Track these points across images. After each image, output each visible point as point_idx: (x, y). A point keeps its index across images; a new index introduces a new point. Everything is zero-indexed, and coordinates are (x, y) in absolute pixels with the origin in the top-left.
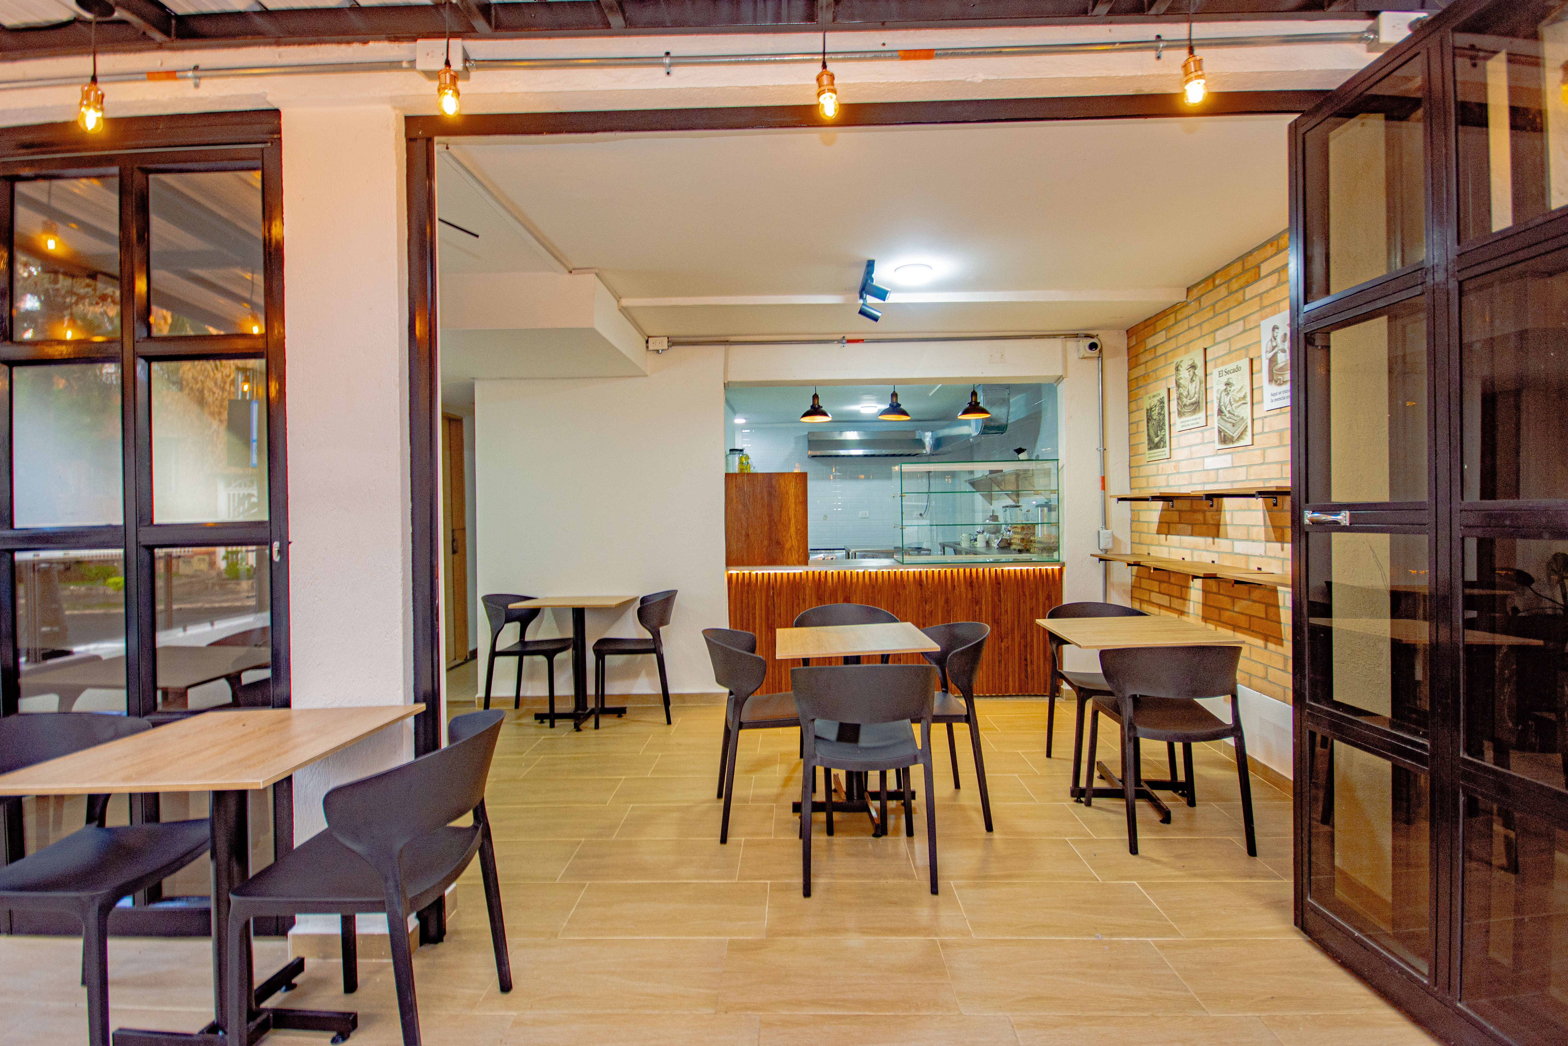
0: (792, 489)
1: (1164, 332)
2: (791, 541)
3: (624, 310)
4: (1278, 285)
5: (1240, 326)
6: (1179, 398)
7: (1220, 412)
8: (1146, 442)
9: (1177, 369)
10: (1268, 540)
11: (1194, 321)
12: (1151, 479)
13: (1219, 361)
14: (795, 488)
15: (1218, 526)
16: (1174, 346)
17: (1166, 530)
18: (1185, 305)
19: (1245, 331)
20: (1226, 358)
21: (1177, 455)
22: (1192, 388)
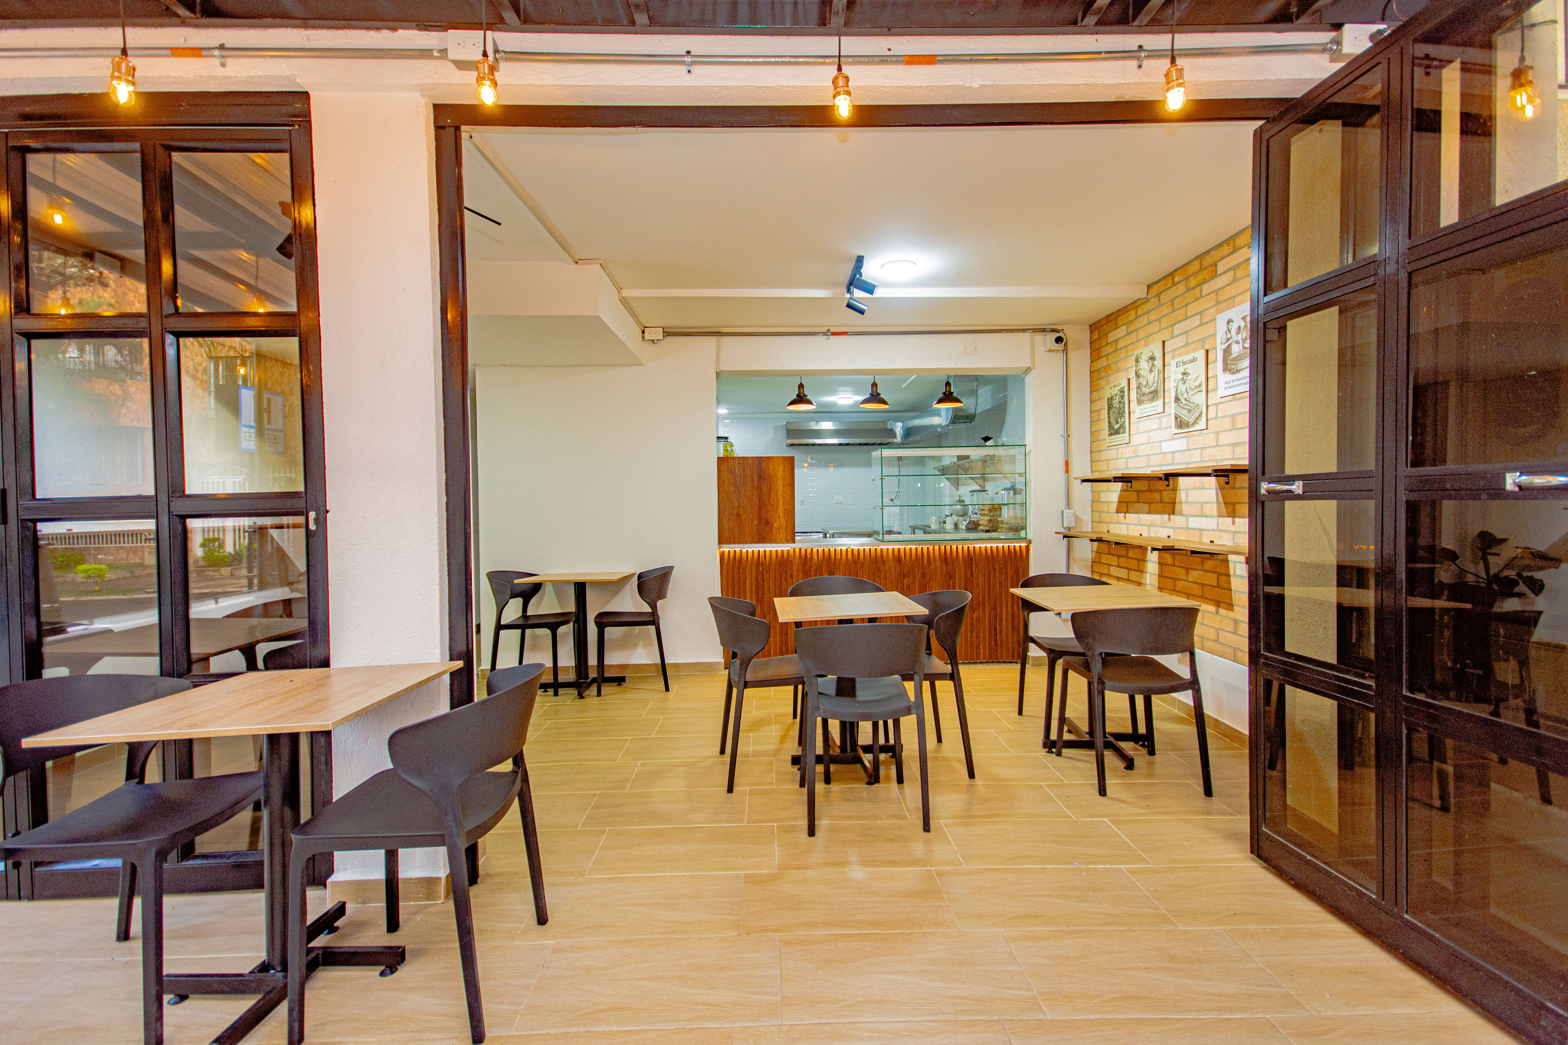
0: (780, 472)
1: (1125, 327)
2: (779, 521)
3: (624, 301)
4: (1233, 282)
5: (1196, 321)
6: (1138, 388)
7: (1177, 399)
8: (1107, 429)
9: (1137, 361)
10: (1220, 516)
11: (1153, 316)
12: (1111, 462)
13: (1177, 353)
14: (784, 470)
15: (1173, 503)
16: (1135, 340)
17: (1125, 509)
18: (1145, 301)
19: (1201, 324)
20: (1183, 350)
21: (1136, 440)
22: (1151, 378)
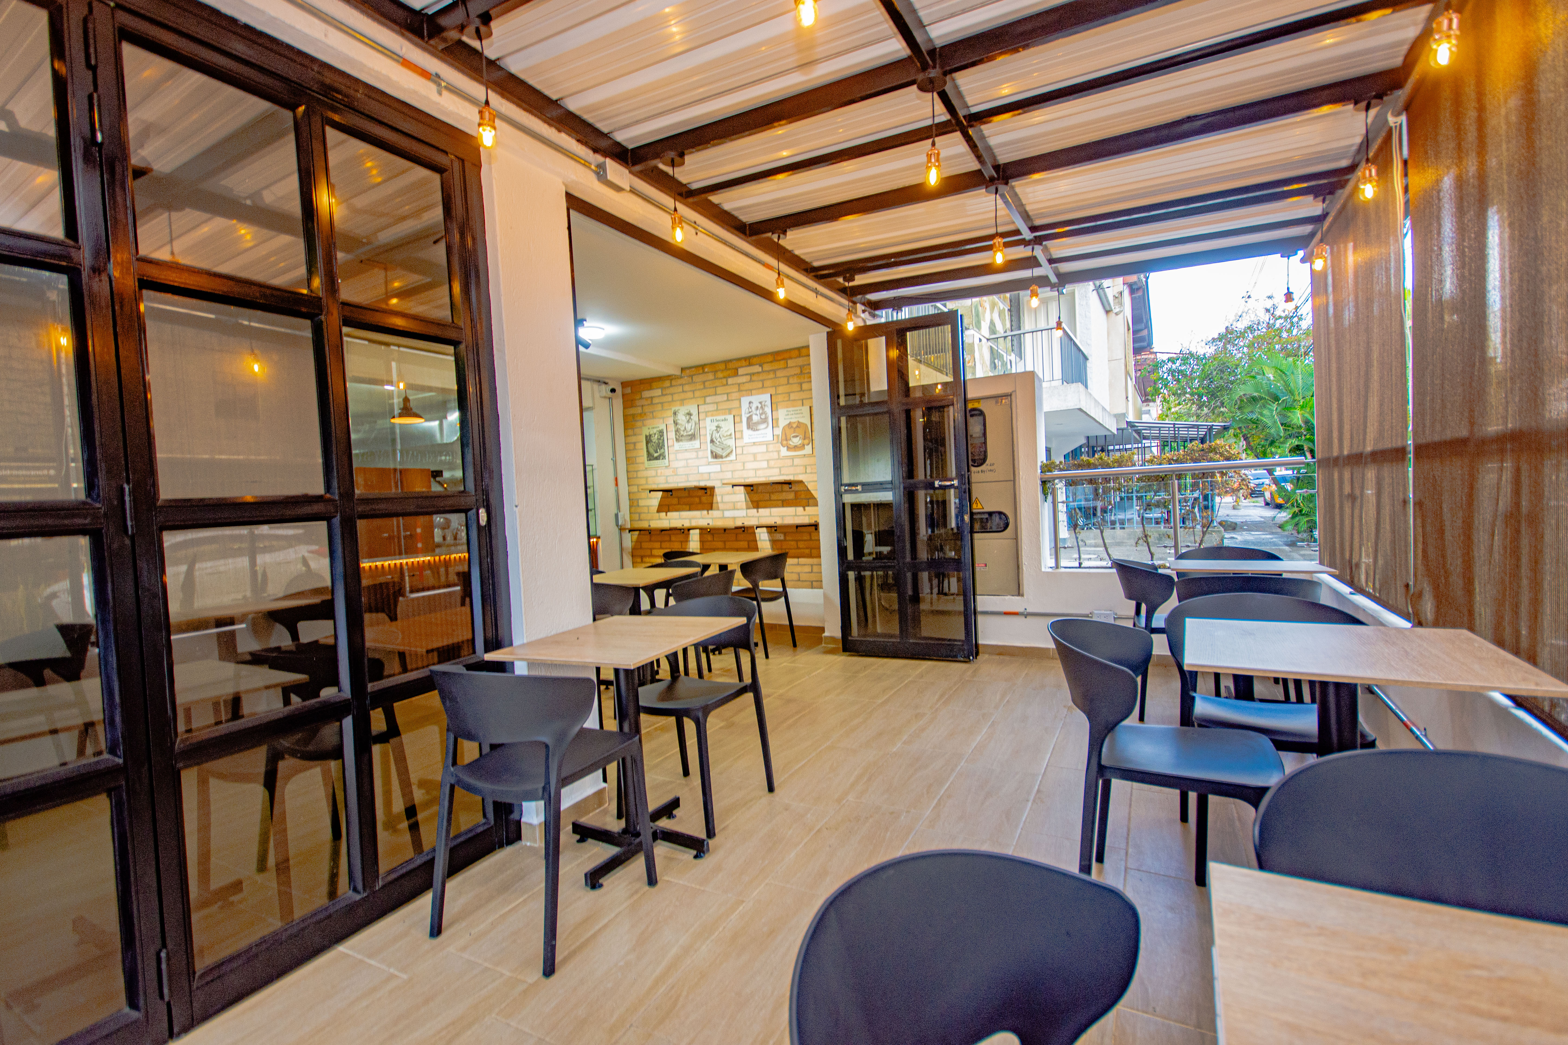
1: (661, 390)
4: (750, 381)
5: (725, 397)
6: (677, 431)
7: (712, 441)
8: (646, 456)
9: (675, 413)
11: (685, 388)
12: (649, 479)
15: (712, 504)
17: (667, 510)
18: (681, 377)
19: (728, 400)
21: (674, 464)
22: (688, 427)
